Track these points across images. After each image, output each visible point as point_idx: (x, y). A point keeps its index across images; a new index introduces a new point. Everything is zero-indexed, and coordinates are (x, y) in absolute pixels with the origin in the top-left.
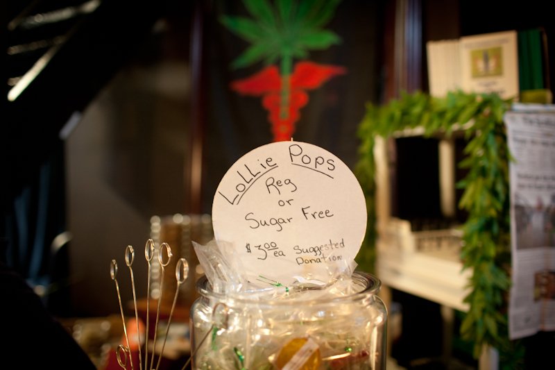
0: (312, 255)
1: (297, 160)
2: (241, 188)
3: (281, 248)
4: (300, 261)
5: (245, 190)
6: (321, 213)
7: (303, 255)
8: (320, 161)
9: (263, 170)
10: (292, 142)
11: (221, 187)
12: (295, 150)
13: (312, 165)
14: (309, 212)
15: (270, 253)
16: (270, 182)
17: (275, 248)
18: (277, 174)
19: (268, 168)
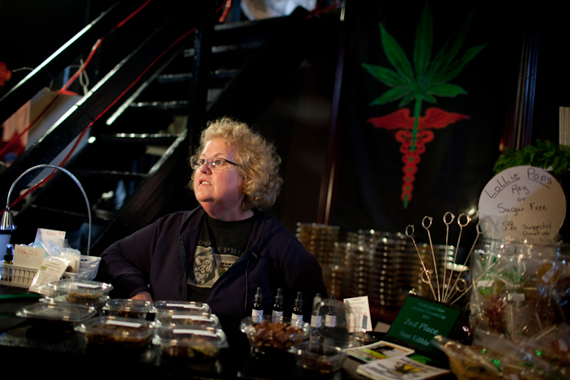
0: (532, 231)
1: (531, 176)
2: (498, 189)
3: (515, 225)
4: (525, 233)
5: (500, 191)
6: (540, 207)
7: (527, 230)
8: (544, 178)
9: (511, 181)
10: (530, 166)
11: (486, 188)
12: (531, 171)
13: (539, 180)
14: (534, 206)
15: (509, 227)
16: (515, 187)
17: (512, 225)
18: (519, 183)
19: (514, 179)
